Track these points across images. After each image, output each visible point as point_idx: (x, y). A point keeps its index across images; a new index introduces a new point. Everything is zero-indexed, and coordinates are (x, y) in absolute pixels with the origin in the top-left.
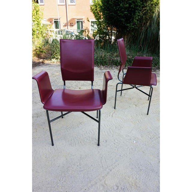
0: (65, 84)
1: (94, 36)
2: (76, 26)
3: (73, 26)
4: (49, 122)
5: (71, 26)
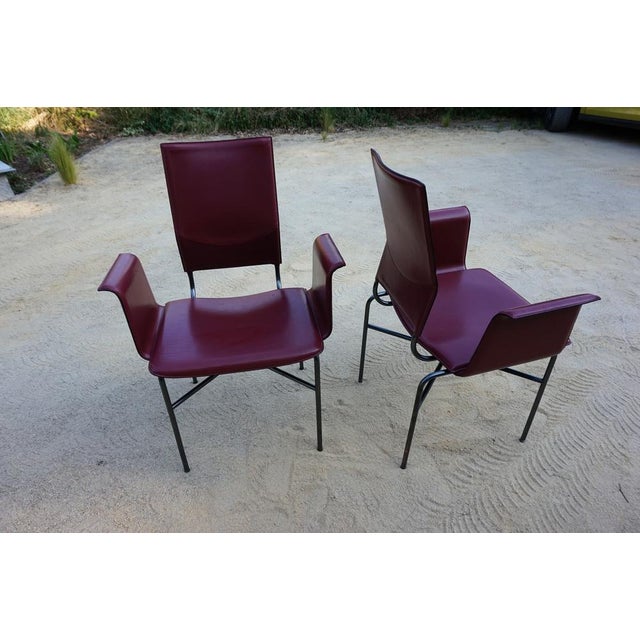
0: (192, 285)
4: (171, 407)
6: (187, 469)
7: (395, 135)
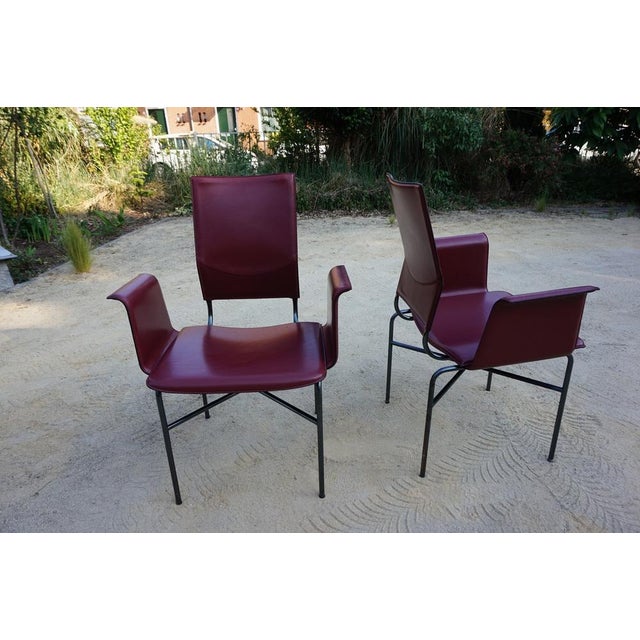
0: (210, 312)
1: (273, 146)
2: (215, 122)
3: (205, 121)
4: (166, 428)
5: (201, 121)
6: (179, 501)
7: (478, 220)
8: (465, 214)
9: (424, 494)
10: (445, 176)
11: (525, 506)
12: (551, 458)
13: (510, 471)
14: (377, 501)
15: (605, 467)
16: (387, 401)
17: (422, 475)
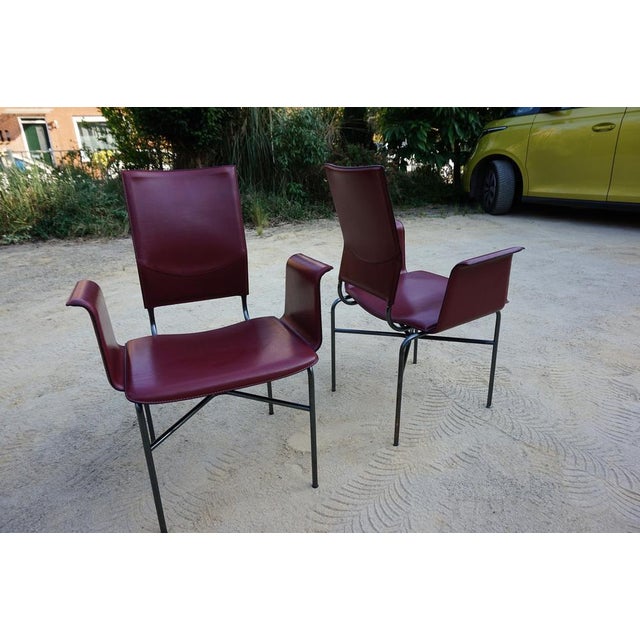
0: (153, 321)
2: (22, 141)
5: (3, 140)
8: (325, 221)
9: (405, 459)
10: (299, 188)
11: (488, 446)
12: (489, 405)
13: (463, 422)
14: (368, 476)
15: (528, 402)
16: (334, 390)
17: (396, 443)
